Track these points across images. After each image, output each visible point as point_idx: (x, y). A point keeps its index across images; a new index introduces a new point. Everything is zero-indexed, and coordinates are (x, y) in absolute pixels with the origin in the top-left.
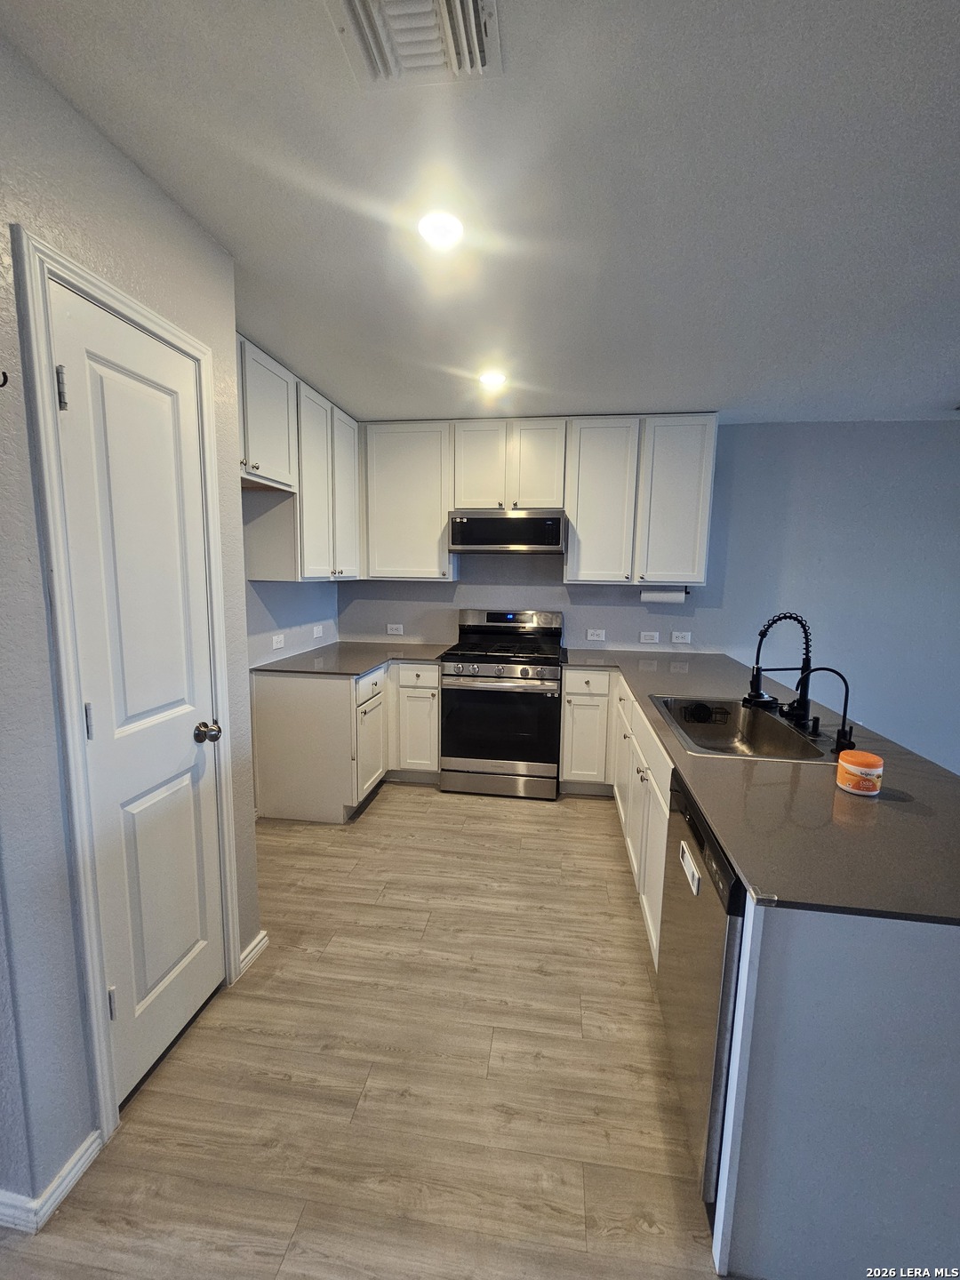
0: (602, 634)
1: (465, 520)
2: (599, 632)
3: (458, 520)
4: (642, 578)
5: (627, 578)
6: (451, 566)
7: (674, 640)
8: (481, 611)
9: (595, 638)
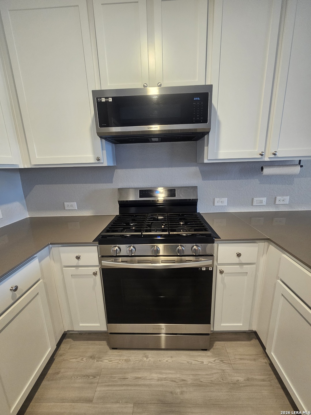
0: (225, 201)
1: (110, 100)
2: (223, 199)
3: (103, 100)
4: (275, 154)
5: (262, 155)
6: (105, 152)
7: (277, 202)
8: (136, 189)
9: (220, 204)
